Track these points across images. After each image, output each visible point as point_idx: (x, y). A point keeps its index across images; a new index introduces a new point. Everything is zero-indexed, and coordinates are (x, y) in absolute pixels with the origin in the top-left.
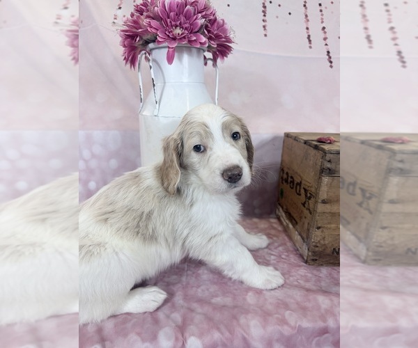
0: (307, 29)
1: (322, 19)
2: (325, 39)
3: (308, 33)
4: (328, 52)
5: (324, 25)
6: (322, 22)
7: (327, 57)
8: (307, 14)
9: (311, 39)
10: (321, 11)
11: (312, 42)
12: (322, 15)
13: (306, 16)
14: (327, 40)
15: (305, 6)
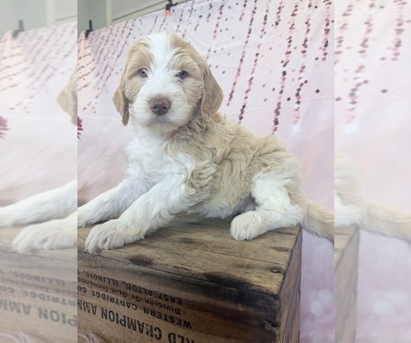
0: (235, 84)
1: (254, 69)
2: (247, 92)
3: (233, 88)
4: (244, 106)
5: (252, 76)
6: (253, 72)
7: (240, 112)
8: (241, 68)
9: (233, 95)
10: (256, 61)
11: (233, 98)
12: (255, 65)
13: (239, 70)
14: (249, 93)
15: (241, 60)
